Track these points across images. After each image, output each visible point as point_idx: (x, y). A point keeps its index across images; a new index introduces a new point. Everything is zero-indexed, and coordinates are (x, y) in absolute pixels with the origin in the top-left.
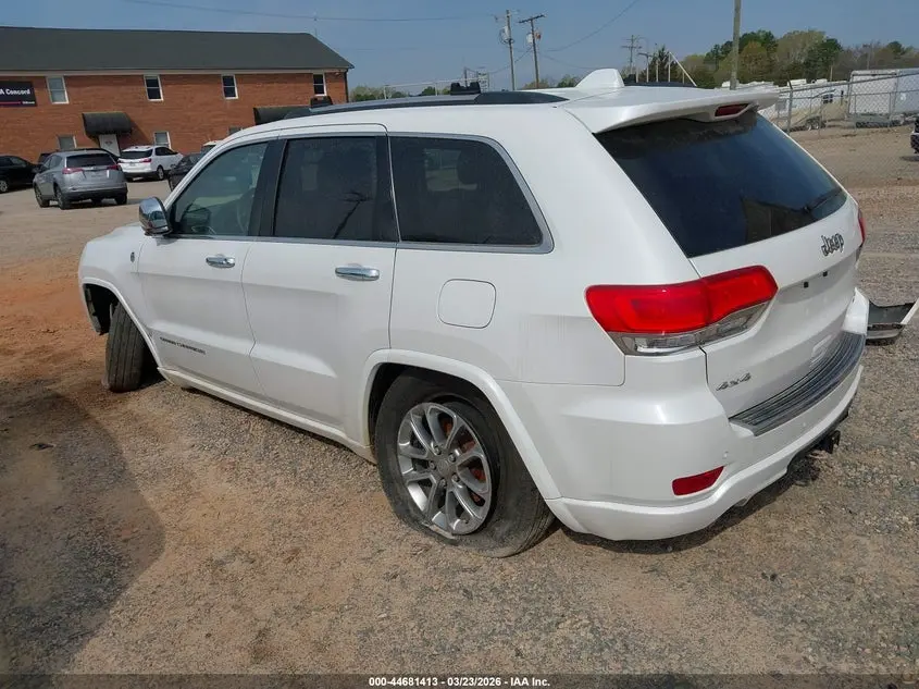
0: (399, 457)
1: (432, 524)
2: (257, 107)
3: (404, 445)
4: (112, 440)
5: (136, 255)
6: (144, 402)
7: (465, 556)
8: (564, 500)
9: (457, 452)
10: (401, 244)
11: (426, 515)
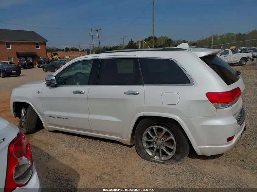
0: (143, 142)
1: (154, 159)
2: (18, 51)
3: (145, 138)
4: (38, 148)
5: (40, 92)
6: (38, 136)
7: (167, 166)
8: (199, 147)
9: (163, 138)
10: (144, 85)
11: (152, 157)
